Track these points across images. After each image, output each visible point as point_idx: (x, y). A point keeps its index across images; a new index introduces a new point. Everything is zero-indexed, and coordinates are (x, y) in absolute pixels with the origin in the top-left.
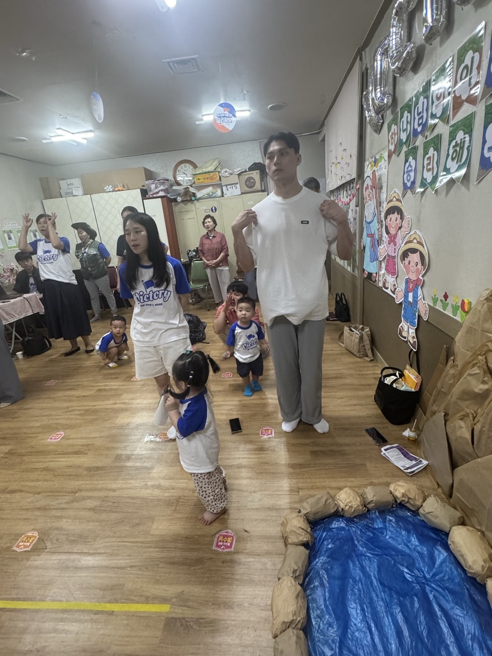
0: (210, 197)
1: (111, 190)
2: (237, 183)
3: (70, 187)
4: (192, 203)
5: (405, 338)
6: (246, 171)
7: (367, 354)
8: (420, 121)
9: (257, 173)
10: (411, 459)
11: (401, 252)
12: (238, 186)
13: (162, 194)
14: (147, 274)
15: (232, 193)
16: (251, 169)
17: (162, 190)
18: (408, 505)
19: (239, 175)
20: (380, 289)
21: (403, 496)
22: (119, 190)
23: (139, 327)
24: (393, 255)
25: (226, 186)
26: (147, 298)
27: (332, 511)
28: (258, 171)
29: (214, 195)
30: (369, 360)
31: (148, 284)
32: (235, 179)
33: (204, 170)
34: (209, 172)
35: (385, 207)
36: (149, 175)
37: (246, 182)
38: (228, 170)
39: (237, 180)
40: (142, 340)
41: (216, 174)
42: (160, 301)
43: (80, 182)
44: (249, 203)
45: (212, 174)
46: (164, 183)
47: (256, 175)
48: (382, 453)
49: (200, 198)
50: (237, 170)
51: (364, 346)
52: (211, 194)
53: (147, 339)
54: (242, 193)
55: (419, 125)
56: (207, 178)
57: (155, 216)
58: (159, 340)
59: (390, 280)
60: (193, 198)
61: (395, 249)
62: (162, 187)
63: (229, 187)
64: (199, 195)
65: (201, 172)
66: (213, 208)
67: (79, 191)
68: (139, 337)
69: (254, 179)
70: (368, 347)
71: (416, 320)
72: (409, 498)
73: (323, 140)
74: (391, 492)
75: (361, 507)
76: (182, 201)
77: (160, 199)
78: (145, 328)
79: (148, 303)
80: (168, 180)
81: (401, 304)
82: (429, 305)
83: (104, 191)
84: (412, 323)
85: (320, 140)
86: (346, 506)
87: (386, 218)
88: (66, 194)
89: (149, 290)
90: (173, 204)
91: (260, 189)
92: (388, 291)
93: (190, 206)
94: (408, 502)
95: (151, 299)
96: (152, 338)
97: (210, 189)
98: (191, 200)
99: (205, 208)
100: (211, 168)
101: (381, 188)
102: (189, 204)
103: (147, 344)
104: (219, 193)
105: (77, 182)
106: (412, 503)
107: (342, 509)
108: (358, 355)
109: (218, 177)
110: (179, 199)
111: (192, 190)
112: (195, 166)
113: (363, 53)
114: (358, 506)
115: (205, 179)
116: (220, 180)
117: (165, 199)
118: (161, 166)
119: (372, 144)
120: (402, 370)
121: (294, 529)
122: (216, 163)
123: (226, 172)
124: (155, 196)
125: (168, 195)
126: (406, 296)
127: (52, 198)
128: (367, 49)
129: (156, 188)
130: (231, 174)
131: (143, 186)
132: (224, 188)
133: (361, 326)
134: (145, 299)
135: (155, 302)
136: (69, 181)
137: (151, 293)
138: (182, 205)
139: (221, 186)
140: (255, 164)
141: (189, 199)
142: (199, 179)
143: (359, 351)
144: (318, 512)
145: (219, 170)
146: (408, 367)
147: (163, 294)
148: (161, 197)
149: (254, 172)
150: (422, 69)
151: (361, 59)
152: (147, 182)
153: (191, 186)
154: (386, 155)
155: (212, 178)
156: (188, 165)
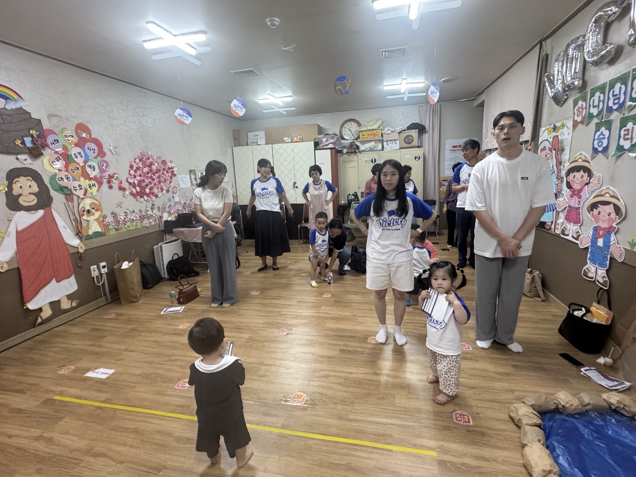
0: (371, 150)
1: (290, 141)
2: (397, 140)
3: (255, 137)
4: (355, 155)
5: (592, 278)
6: (405, 130)
7: (539, 295)
8: (617, 101)
9: (416, 132)
10: (613, 380)
11: (588, 204)
12: (398, 142)
13: (331, 146)
15: (391, 147)
16: (409, 128)
17: (331, 143)
18: (622, 411)
19: (399, 133)
20: (557, 236)
21: (618, 403)
22: (296, 142)
23: (378, 247)
24: (577, 206)
25: (387, 141)
26: (388, 224)
28: (417, 130)
29: (375, 149)
30: (541, 300)
31: (391, 213)
32: (396, 136)
33: (369, 128)
34: (373, 130)
35: (567, 166)
36: (321, 130)
37: (405, 139)
38: (390, 129)
39: (397, 137)
41: (378, 132)
43: (264, 134)
44: (406, 157)
45: (375, 131)
46: (333, 137)
47: (414, 133)
48: (582, 373)
49: (363, 151)
50: (399, 129)
51: (535, 287)
52: (372, 147)
53: (384, 257)
54: (400, 148)
55: (614, 104)
56: (371, 135)
57: (323, 164)
58: (393, 259)
59: (572, 229)
60: (357, 151)
61: (579, 202)
62: (332, 141)
63: (389, 142)
64: (362, 148)
65: (366, 129)
66: (373, 160)
67: (262, 141)
69: (413, 137)
70: (540, 288)
71: (608, 262)
72: (625, 405)
74: (604, 400)
75: (581, 407)
76: (347, 153)
77: (329, 151)
78: (382, 249)
79: (387, 228)
80: (336, 135)
81: (587, 248)
83: (284, 142)
84: (602, 265)
86: (567, 403)
87: (568, 174)
88: (252, 143)
89: (390, 218)
90: (339, 154)
91: (417, 145)
92: (570, 238)
93: (353, 157)
94: (623, 408)
95: (391, 225)
96: (388, 257)
97: (373, 143)
98: (355, 152)
99: (366, 159)
100: (375, 127)
102: (353, 155)
103: (382, 262)
104: (380, 147)
105: (262, 134)
106: (627, 409)
107: (563, 406)
108: (529, 294)
109: (381, 134)
110: (345, 151)
111: (358, 143)
112: (359, 124)
113: (544, 43)
114: (578, 405)
115: (368, 135)
116: (382, 136)
117: (334, 150)
118: (330, 123)
119: (551, 114)
120: (588, 307)
121: (526, 414)
122: (380, 122)
123: (389, 130)
124: (325, 147)
125: (337, 147)
126: (594, 241)
127: (240, 146)
128: (549, 41)
129: (327, 141)
130: (393, 132)
131: (315, 139)
132: (385, 143)
133: (529, 270)
134: (387, 225)
135: (394, 227)
136: (256, 133)
137: (392, 220)
138: (346, 156)
139: (382, 141)
140: (413, 124)
141: (353, 151)
142: (363, 135)
143: (530, 292)
144: (542, 406)
145: (381, 128)
146: (595, 304)
147: (401, 221)
148: (331, 149)
149: (413, 131)
151: (541, 48)
152: (319, 136)
153: (356, 139)
154: (570, 124)
155: (375, 135)
156: (353, 123)
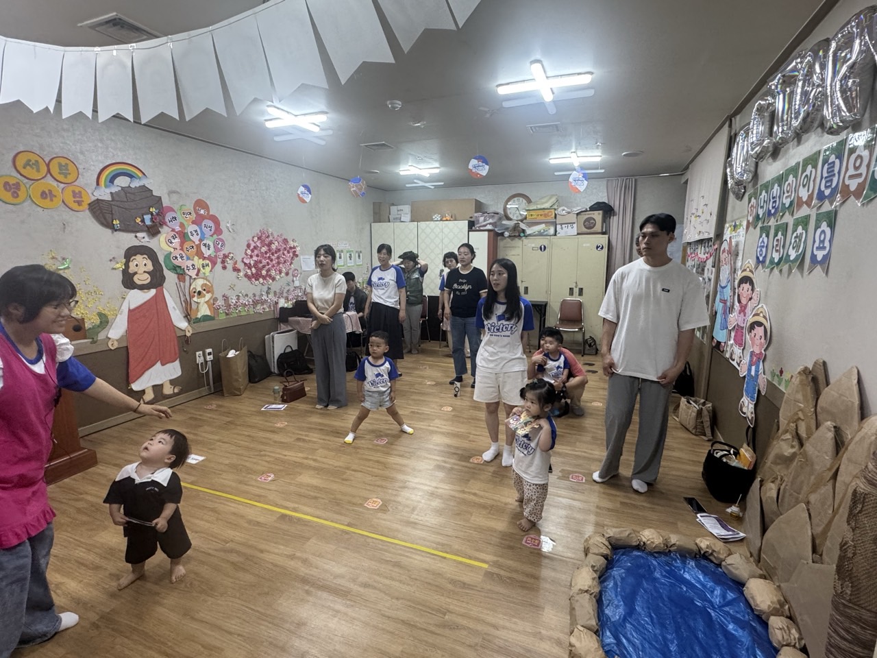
0: (540, 234)
1: (439, 219)
2: (574, 223)
3: (399, 212)
4: (520, 239)
5: (745, 413)
6: (586, 211)
7: (705, 433)
8: (774, 205)
9: (599, 214)
10: (728, 530)
11: (749, 324)
12: (575, 225)
13: (489, 227)
14: (500, 309)
15: (566, 232)
16: (593, 208)
17: (490, 224)
18: (711, 558)
19: (578, 214)
20: (727, 360)
21: (707, 548)
22: (447, 220)
23: (486, 354)
24: (742, 325)
25: (561, 224)
26: (497, 330)
27: (635, 544)
28: (601, 212)
29: (545, 233)
30: (707, 439)
31: (500, 318)
32: (573, 218)
33: (539, 207)
34: (544, 209)
35: (739, 275)
36: (479, 207)
37: (585, 222)
38: (566, 209)
39: (574, 220)
40: (486, 366)
41: (551, 212)
42: (508, 333)
43: (410, 210)
44: (584, 245)
45: (546, 211)
46: (493, 216)
47: (598, 216)
48: (698, 520)
49: (530, 235)
50: (576, 209)
51: (702, 422)
52: (542, 231)
53: (491, 365)
54: (578, 234)
55: (773, 207)
56: (541, 215)
57: (478, 249)
58: (502, 369)
59: (737, 351)
60: (522, 235)
61: (744, 320)
62: (491, 221)
63: (563, 226)
64: (529, 231)
65: (535, 208)
66: (543, 247)
67: (406, 217)
68: (484, 364)
69: (594, 220)
70: (707, 424)
71: (756, 395)
72: (714, 551)
73: (686, 182)
74: (696, 544)
76: (510, 236)
77: (486, 233)
78: (491, 356)
79: (497, 334)
80: (497, 214)
81: (745, 377)
82: (767, 379)
83: (432, 220)
84: (752, 398)
85: (682, 182)
86: (648, 540)
87: (739, 286)
88: (394, 219)
89: (500, 323)
90: (499, 238)
91: (600, 231)
92: (734, 363)
93: (517, 242)
94: (712, 554)
95: (500, 330)
96: (496, 366)
97: (543, 226)
98: (519, 236)
99: (533, 245)
100: (547, 205)
101: (737, 255)
102: (517, 239)
103: (490, 371)
104: (552, 231)
105: (407, 209)
106: (716, 555)
107: (644, 543)
108: (693, 432)
109: (554, 215)
110: (507, 234)
111: (523, 226)
112: (529, 201)
113: (733, 119)
114: (660, 544)
115: (538, 215)
116: (555, 218)
117: (492, 233)
118: (493, 199)
120: (738, 448)
121: (596, 543)
122: (554, 200)
123: (564, 210)
124: (481, 228)
125: (496, 229)
126: (749, 370)
127: (380, 222)
128: (738, 117)
129: (485, 220)
130: (569, 213)
131: (471, 217)
132: (559, 227)
133: (702, 401)
134: (495, 330)
135: (503, 334)
136: (400, 207)
137: (502, 326)
138: (508, 240)
139: (555, 225)
140: (598, 203)
141: (517, 234)
142: (531, 215)
143: (696, 428)
144: (621, 540)
145: (555, 207)
146: (745, 445)
147: (512, 327)
148: (489, 231)
149: (596, 212)
150: (780, 159)
151: (730, 126)
152: (476, 215)
153: (522, 221)
154: (745, 223)
155: (546, 215)
156: (521, 199)
